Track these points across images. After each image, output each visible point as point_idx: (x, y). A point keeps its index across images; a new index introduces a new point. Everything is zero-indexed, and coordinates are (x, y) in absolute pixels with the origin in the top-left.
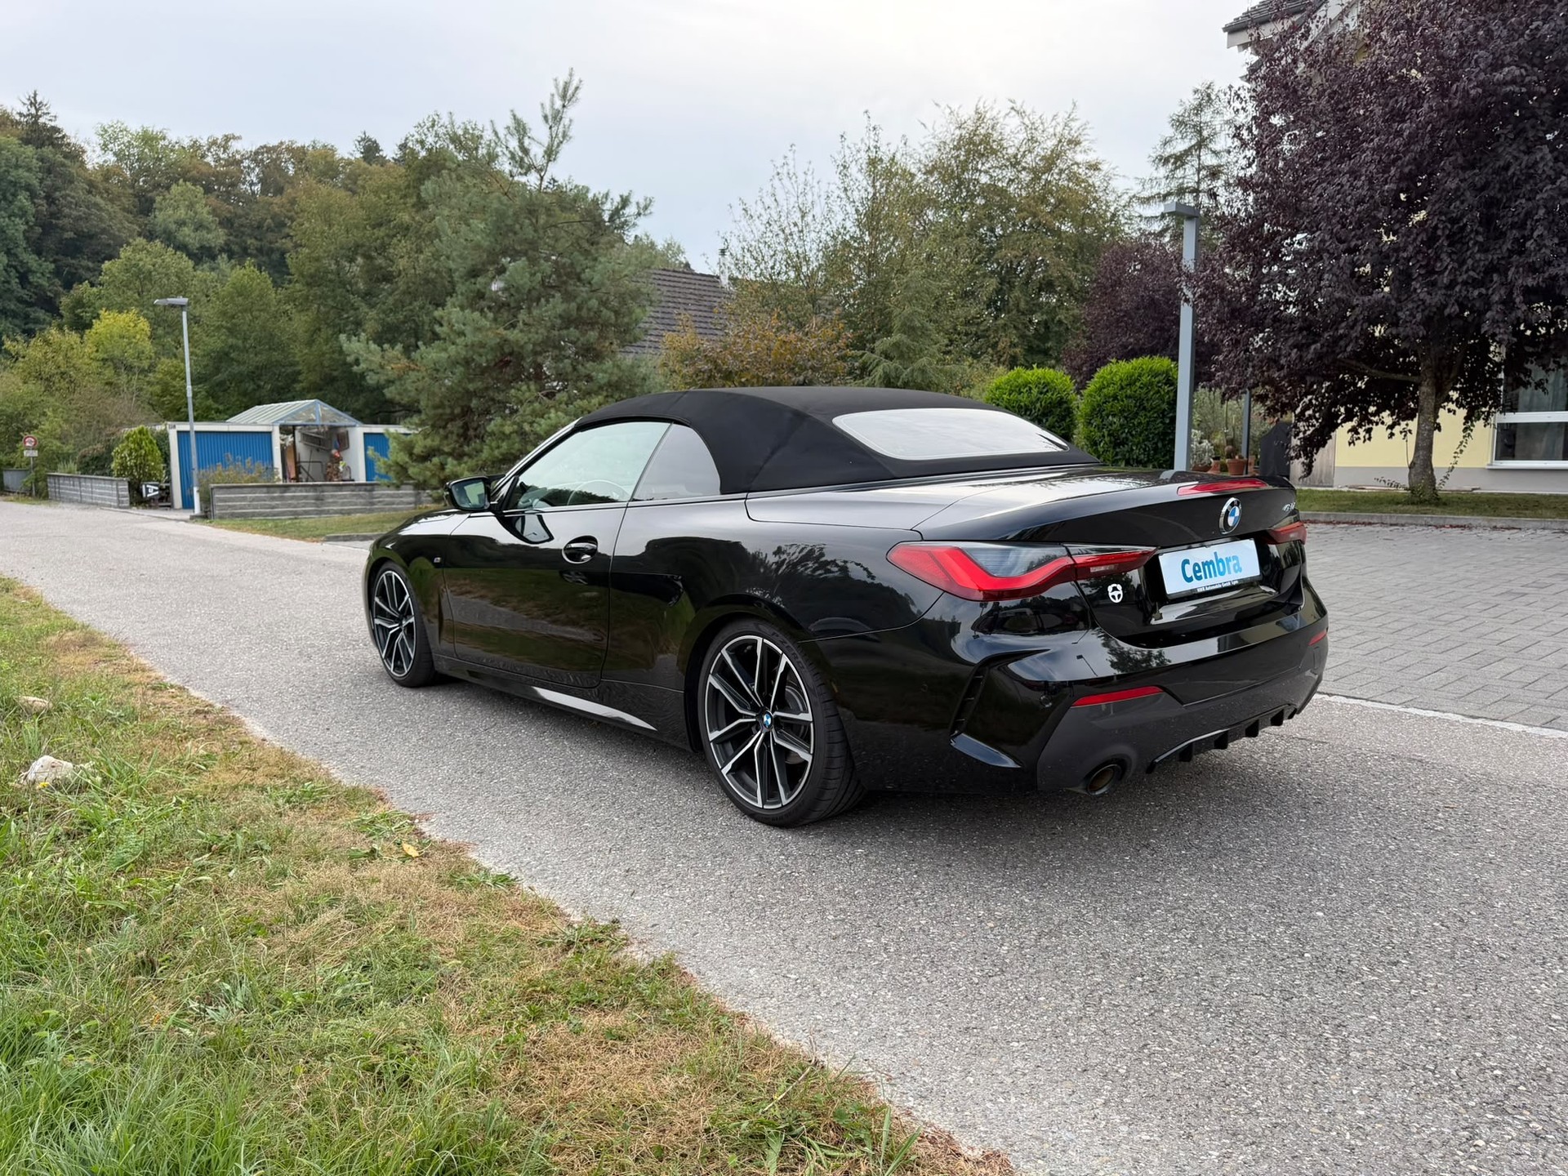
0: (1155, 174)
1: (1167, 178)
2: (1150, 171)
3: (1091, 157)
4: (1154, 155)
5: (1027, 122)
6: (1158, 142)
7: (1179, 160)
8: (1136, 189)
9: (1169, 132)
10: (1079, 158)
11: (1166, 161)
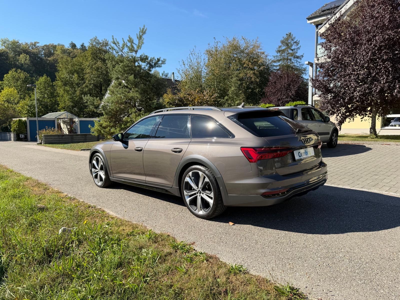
0: (277, 55)
1: (280, 56)
2: (276, 54)
3: (262, 51)
4: (277, 50)
5: (246, 42)
6: (278, 47)
7: (283, 51)
8: (273, 59)
9: (280, 44)
10: (259, 51)
11: (280, 51)
